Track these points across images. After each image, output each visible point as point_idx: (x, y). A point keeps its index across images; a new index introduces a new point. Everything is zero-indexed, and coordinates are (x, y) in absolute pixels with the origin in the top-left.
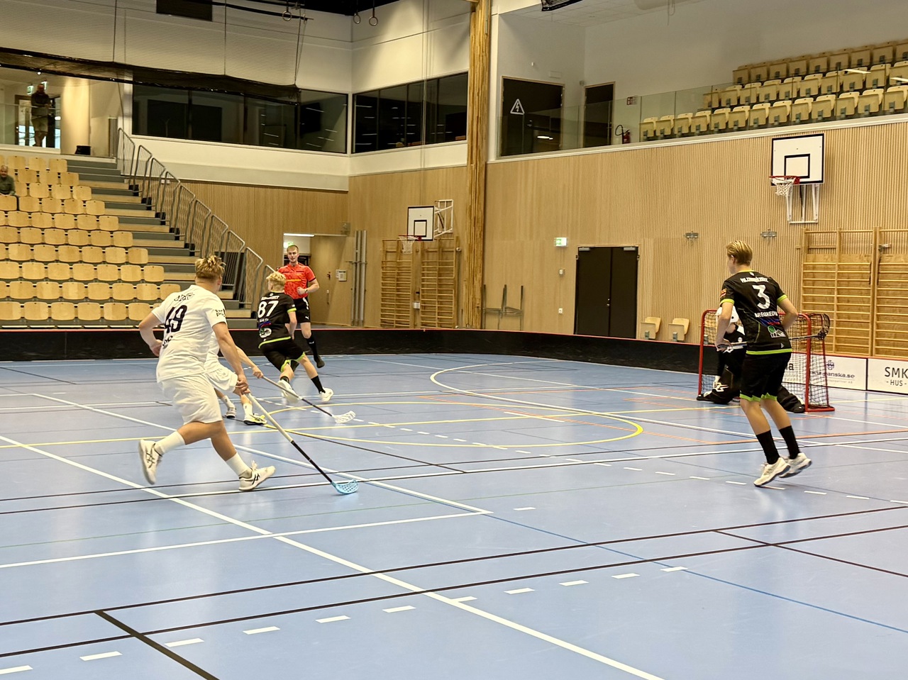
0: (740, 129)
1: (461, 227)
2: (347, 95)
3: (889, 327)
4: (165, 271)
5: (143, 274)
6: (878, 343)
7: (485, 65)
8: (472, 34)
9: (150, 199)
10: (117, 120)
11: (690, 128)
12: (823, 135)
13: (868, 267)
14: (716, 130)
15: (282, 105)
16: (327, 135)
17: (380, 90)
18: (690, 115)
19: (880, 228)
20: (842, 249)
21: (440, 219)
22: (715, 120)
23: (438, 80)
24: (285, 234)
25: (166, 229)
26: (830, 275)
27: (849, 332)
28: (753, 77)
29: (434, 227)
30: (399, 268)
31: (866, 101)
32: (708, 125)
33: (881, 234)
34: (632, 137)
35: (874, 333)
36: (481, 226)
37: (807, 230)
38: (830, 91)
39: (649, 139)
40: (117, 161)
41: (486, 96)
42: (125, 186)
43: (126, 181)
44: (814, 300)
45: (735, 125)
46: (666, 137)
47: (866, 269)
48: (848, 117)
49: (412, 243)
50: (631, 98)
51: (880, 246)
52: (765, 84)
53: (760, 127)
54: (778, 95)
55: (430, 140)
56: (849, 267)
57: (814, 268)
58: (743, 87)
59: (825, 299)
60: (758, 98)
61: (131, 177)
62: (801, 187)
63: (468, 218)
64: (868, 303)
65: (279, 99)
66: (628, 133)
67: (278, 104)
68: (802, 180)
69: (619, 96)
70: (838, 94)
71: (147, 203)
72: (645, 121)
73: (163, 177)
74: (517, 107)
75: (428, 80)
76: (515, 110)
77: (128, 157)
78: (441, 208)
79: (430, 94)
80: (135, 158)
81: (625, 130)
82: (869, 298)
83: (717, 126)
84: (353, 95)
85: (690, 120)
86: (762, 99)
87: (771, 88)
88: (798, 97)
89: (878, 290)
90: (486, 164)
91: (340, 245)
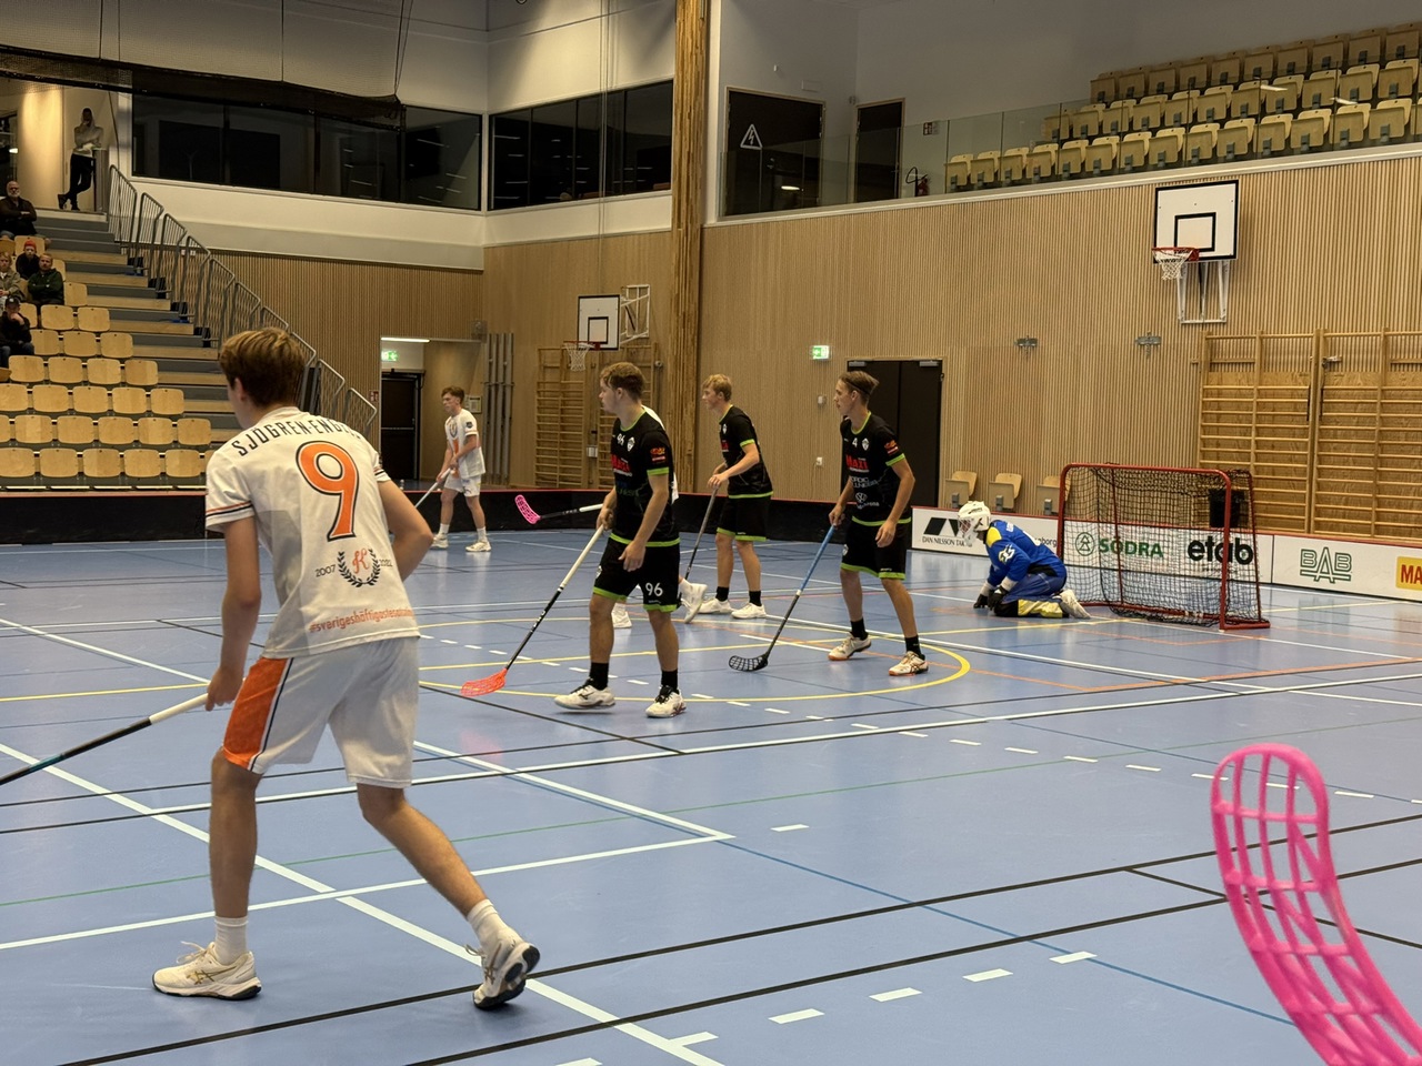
0: (1104, 173)
1: (661, 327)
2: (480, 117)
3: (1336, 487)
4: (186, 397)
5: (149, 402)
6: (1319, 512)
7: (700, 70)
8: (678, 19)
9: (163, 280)
10: (106, 154)
11: (1024, 171)
12: (1236, 182)
13: (1306, 392)
14: (1066, 175)
15: (377, 131)
16: (449, 182)
17: (532, 109)
18: (1025, 151)
19: (1325, 331)
20: (1264, 365)
21: (630, 317)
22: (1065, 159)
23: (625, 92)
24: (383, 339)
25: (189, 329)
26: (1245, 405)
27: (1273, 496)
28: (1123, 91)
29: (620, 328)
30: (564, 395)
31: (1304, 129)
32: (1053, 168)
33: (1326, 342)
34: (931, 186)
35: (1313, 496)
36: (694, 326)
37: (1209, 334)
38: (1245, 113)
39: (959, 189)
40: (108, 219)
41: (702, 118)
42: (122, 260)
43: (124, 251)
44: (1218, 445)
45: (1095, 168)
46: (986, 186)
47: (1301, 397)
48: (1274, 154)
49: (584, 353)
50: (930, 124)
51: (1325, 359)
52: (1143, 101)
53: (1135, 170)
54: (1163, 119)
55: (615, 189)
56: (1274, 394)
57: (1219, 393)
58: (1108, 107)
59: (1237, 444)
60: (1131, 124)
61: (129, 245)
62: (1200, 267)
63: (674, 314)
64: (1305, 449)
65: (372, 120)
66: (925, 180)
67: (371, 130)
68: (1202, 255)
69: (911, 120)
70: (1258, 118)
71: (158, 288)
72: (953, 160)
73: (184, 245)
74: (751, 137)
75: (611, 93)
76: (747, 142)
77: (126, 212)
78: (630, 298)
80: (137, 214)
81: (920, 176)
82: (1307, 443)
83: (1067, 168)
84: (491, 117)
85: (1025, 158)
86: (1137, 125)
87: (1153, 107)
88: (1195, 122)
89: (1320, 430)
90: (702, 229)
91: (470, 357)
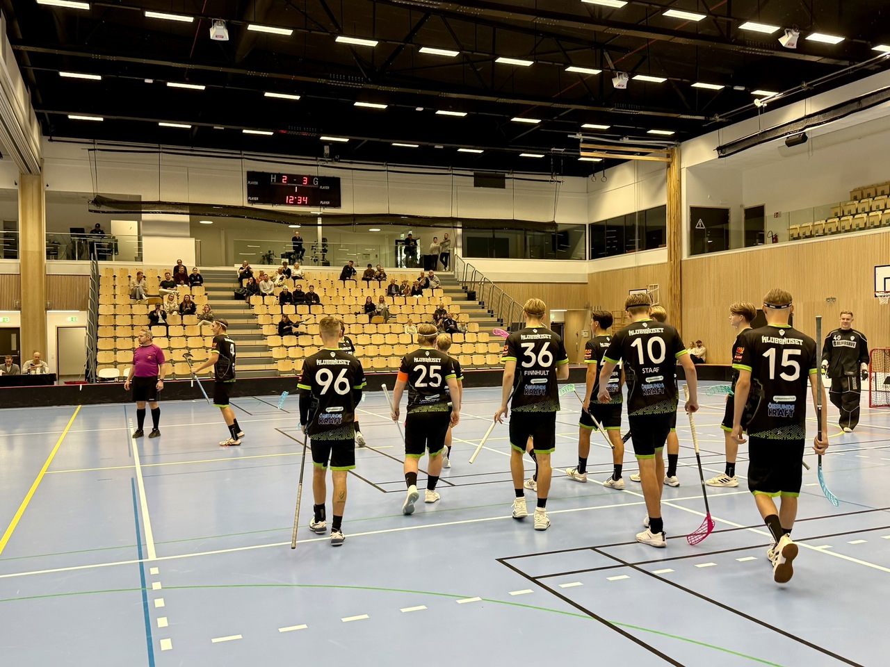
0: (860, 229)
1: (665, 300)
4: (490, 336)
7: (678, 200)
8: (668, 181)
11: (824, 230)
18: (824, 222)
22: (843, 224)
23: (646, 211)
28: (865, 195)
32: (837, 228)
34: (779, 238)
39: (795, 239)
41: (679, 219)
42: (460, 288)
43: (461, 284)
46: (807, 237)
50: (777, 213)
53: (876, 227)
54: (886, 206)
55: (642, 249)
58: (860, 202)
61: (463, 282)
63: (670, 295)
65: (545, 230)
66: (776, 236)
76: (699, 226)
77: (461, 271)
78: (650, 290)
79: (640, 220)
80: (465, 271)
81: (773, 235)
83: (843, 227)
85: (824, 225)
86: (874, 209)
87: (880, 201)
90: (681, 261)
91: (583, 316)
